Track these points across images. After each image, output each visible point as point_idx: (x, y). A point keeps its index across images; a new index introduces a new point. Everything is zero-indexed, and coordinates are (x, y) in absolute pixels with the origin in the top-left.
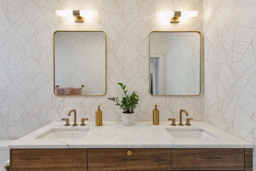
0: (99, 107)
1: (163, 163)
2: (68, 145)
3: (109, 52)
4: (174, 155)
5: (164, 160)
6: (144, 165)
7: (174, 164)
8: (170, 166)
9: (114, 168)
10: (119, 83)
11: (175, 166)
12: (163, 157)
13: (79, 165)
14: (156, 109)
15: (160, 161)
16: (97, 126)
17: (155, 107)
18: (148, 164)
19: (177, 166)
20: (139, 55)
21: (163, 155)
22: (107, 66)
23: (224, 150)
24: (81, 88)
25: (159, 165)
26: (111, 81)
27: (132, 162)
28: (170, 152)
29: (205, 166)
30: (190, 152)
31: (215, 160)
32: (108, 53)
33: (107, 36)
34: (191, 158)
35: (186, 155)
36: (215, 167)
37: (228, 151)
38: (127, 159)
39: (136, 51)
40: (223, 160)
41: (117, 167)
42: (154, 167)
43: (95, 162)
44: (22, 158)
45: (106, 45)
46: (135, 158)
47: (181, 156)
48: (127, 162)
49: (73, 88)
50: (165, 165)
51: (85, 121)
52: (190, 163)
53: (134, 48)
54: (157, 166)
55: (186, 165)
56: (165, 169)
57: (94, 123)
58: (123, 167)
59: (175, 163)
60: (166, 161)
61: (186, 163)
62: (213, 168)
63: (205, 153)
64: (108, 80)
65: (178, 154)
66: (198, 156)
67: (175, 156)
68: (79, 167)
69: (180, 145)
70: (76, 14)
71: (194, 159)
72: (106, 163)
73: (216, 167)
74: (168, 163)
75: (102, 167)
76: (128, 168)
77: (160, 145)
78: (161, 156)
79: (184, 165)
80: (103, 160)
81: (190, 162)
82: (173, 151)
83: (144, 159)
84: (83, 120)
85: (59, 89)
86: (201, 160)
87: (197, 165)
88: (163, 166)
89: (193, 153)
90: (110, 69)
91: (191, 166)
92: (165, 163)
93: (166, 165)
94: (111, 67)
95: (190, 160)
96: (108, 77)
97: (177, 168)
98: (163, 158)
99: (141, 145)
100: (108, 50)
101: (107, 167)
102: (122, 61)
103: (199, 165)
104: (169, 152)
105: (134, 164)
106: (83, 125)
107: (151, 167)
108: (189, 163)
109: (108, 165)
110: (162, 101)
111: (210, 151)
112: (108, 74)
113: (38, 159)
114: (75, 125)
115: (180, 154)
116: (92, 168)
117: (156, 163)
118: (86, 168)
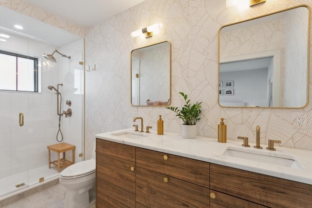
0: (160, 116)
1: (199, 177)
2: (123, 141)
3: (173, 61)
4: (213, 171)
5: (201, 174)
6: (180, 173)
7: (213, 182)
8: (209, 183)
9: (154, 169)
10: (180, 93)
11: (214, 184)
12: (200, 170)
13: (131, 159)
14: (222, 124)
15: (197, 174)
16: (158, 134)
17: (221, 121)
18: (184, 174)
19: (217, 185)
20: (206, 59)
21: (200, 168)
22: (172, 75)
23: (292, 184)
24: (168, 102)
25: (196, 178)
26: (176, 91)
27: (169, 168)
28: (209, 167)
29: (258, 197)
30: (235, 173)
31: (274, 194)
32: (173, 63)
33: (172, 45)
34: (236, 181)
35: (229, 175)
36: (275, 205)
37: (302, 187)
38: (165, 163)
39: (203, 55)
40: (291, 198)
41: (157, 169)
42: (190, 178)
43: (141, 160)
44: (101, 145)
45: (171, 54)
46: (172, 164)
47: (222, 175)
48: (165, 166)
49: (161, 101)
50: (202, 180)
51: (149, 129)
52: (235, 187)
53: (201, 53)
54: (194, 179)
55: (229, 188)
56: (202, 184)
57: (156, 132)
58: (161, 170)
59: (215, 181)
60: (204, 176)
61: (229, 186)
62: (272, 204)
63: (258, 179)
64: (173, 90)
65: (218, 171)
66: (246, 181)
67: (215, 173)
68: (131, 161)
69: (219, 161)
70: (145, 31)
71: (241, 183)
72: (149, 162)
73: (277, 205)
74: (205, 179)
75: (145, 165)
76: (165, 172)
77: (195, 156)
78: (198, 169)
79: (225, 187)
80: (146, 159)
81: (235, 185)
82: (212, 167)
83: (181, 168)
84: (148, 128)
85: (149, 103)
86: (251, 187)
87: (245, 192)
88: (200, 181)
89: (239, 175)
90: (175, 79)
91: (235, 190)
92: (203, 178)
93: (204, 181)
94: (176, 76)
95: (235, 183)
96: (172, 88)
97: (217, 188)
98: (200, 172)
99: (177, 152)
100: (173, 60)
101: (149, 166)
102: (187, 69)
103: (248, 194)
104: (207, 167)
105: (171, 170)
106: (148, 132)
107: (187, 177)
108: (232, 187)
109: (149, 164)
110: (236, 115)
111: (265, 179)
112: (173, 84)
113: (108, 148)
114: (142, 131)
115: (221, 173)
116: (139, 164)
117: (193, 175)
118: (135, 163)
